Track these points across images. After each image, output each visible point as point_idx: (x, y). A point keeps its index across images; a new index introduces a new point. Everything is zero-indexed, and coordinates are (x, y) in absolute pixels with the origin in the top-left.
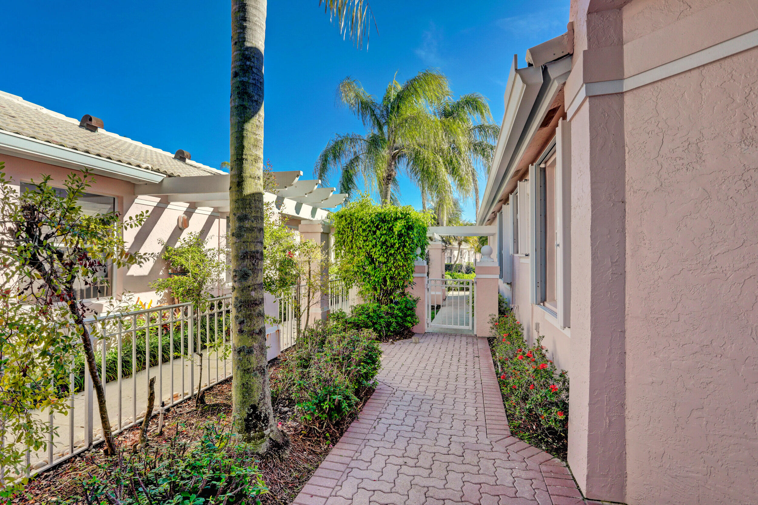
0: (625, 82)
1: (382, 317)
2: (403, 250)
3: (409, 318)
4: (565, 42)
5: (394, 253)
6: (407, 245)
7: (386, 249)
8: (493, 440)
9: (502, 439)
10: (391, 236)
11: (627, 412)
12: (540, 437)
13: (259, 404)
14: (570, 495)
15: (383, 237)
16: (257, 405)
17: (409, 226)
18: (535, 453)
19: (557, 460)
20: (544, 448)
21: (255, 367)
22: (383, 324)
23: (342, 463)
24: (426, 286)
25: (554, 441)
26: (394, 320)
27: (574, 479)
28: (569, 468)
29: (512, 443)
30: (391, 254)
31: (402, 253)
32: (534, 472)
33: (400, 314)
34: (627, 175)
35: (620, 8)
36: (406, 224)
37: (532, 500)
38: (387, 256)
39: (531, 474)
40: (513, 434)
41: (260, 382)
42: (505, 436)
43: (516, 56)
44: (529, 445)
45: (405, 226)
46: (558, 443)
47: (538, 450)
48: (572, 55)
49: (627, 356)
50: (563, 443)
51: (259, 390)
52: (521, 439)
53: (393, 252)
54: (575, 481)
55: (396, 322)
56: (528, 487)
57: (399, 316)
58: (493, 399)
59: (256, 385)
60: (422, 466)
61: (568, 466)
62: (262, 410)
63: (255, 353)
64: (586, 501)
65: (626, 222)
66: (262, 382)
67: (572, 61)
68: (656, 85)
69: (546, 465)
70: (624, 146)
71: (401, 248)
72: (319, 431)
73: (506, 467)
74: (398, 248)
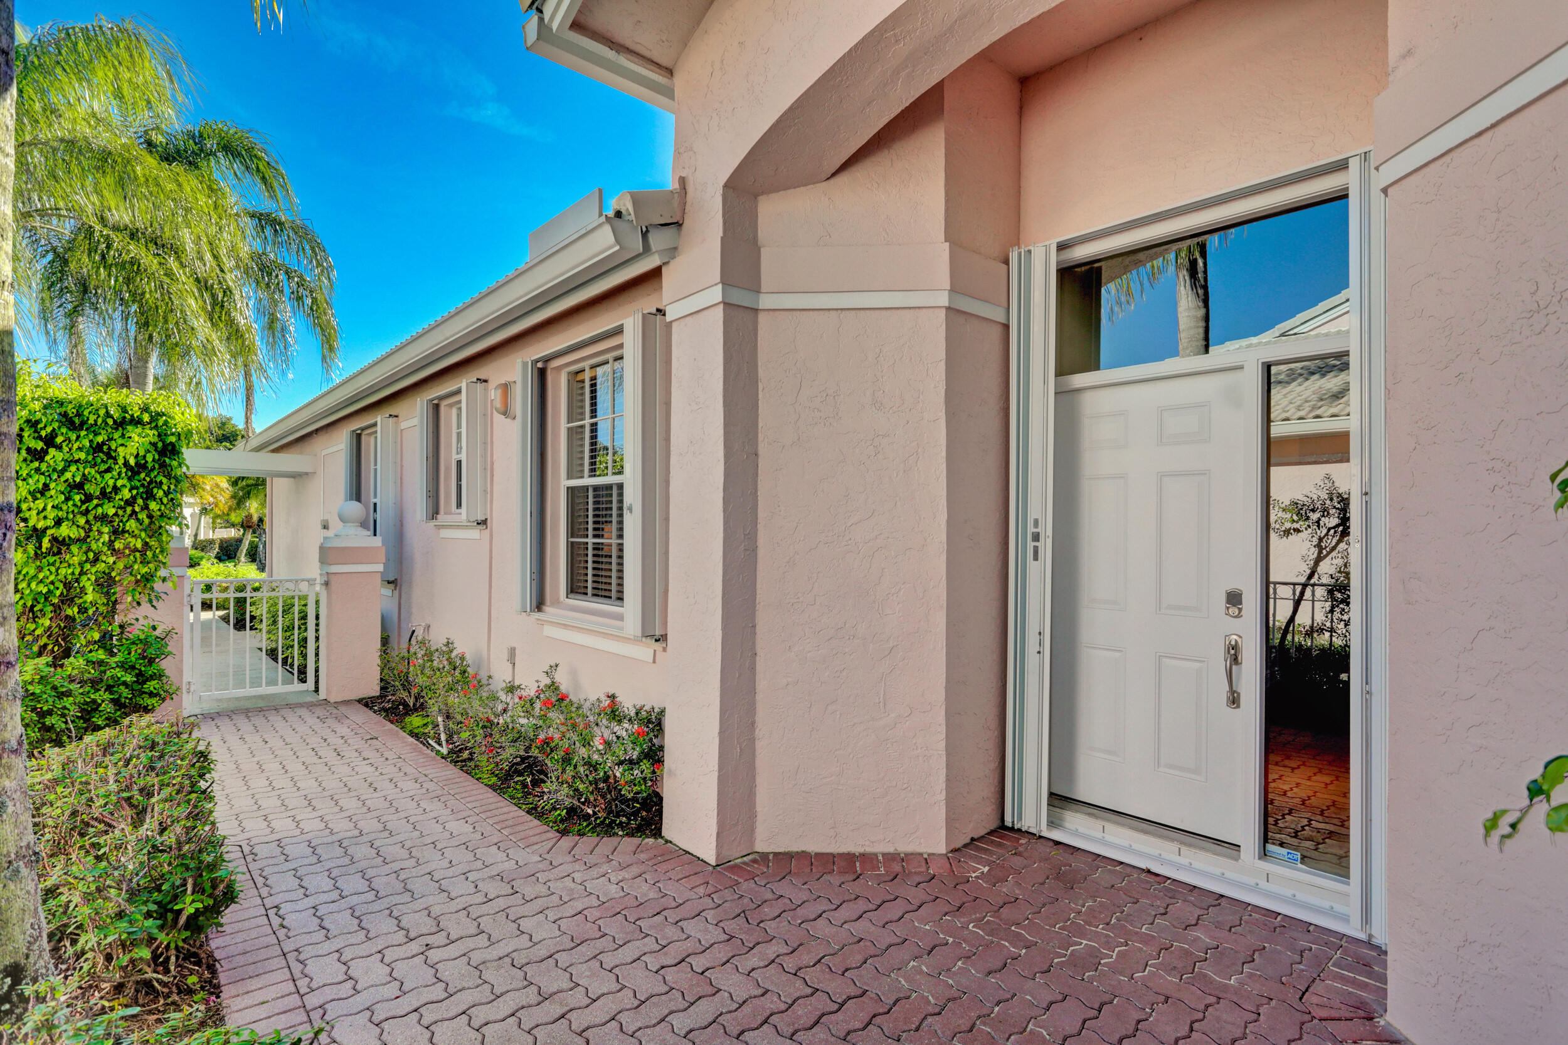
0: (762, 296)
1: (68, 694)
2: (146, 507)
3: (151, 685)
4: (676, 202)
5: (116, 514)
6: (160, 493)
7: (83, 502)
8: (541, 851)
9: (553, 846)
10: (103, 467)
11: (757, 731)
12: (607, 822)
13: (27, 957)
14: (698, 870)
15: (73, 468)
16: (23, 961)
17: (165, 446)
18: (616, 844)
19: (651, 841)
20: (620, 833)
21: (13, 850)
22: (74, 711)
23: (285, 1012)
24: (186, 600)
25: (629, 820)
26: (107, 696)
27: (687, 852)
28: (671, 842)
29: (573, 844)
30: (103, 518)
31: (143, 516)
32: (635, 866)
33: (129, 678)
34: (760, 420)
35: (756, 196)
36: (156, 439)
37: (663, 897)
38: (87, 522)
39: (635, 870)
40: (564, 833)
41: (28, 892)
42: (554, 840)
43: (600, 191)
44: (599, 838)
45: (154, 444)
46: (635, 819)
47: (614, 841)
48: (678, 225)
49: (758, 658)
50: (642, 817)
51: (27, 916)
52: (581, 834)
53: (111, 511)
54: (689, 853)
55: (112, 700)
56: (645, 887)
57: (125, 683)
58: (481, 797)
59: (18, 904)
60: (463, 934)
61: (667, 841)
62: (36, 971)
63: (10, 809)
64: (718, 868)
65: (759, 482)
66: (33, 891)
67: (679, 234)
68: (794, 313)
69: (642, 852)
70: (757, 382)
71: (140, 501)
72: (165, 979)
73: (595, 876)
74: (131, 502)
